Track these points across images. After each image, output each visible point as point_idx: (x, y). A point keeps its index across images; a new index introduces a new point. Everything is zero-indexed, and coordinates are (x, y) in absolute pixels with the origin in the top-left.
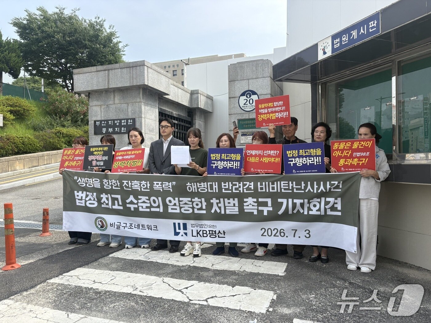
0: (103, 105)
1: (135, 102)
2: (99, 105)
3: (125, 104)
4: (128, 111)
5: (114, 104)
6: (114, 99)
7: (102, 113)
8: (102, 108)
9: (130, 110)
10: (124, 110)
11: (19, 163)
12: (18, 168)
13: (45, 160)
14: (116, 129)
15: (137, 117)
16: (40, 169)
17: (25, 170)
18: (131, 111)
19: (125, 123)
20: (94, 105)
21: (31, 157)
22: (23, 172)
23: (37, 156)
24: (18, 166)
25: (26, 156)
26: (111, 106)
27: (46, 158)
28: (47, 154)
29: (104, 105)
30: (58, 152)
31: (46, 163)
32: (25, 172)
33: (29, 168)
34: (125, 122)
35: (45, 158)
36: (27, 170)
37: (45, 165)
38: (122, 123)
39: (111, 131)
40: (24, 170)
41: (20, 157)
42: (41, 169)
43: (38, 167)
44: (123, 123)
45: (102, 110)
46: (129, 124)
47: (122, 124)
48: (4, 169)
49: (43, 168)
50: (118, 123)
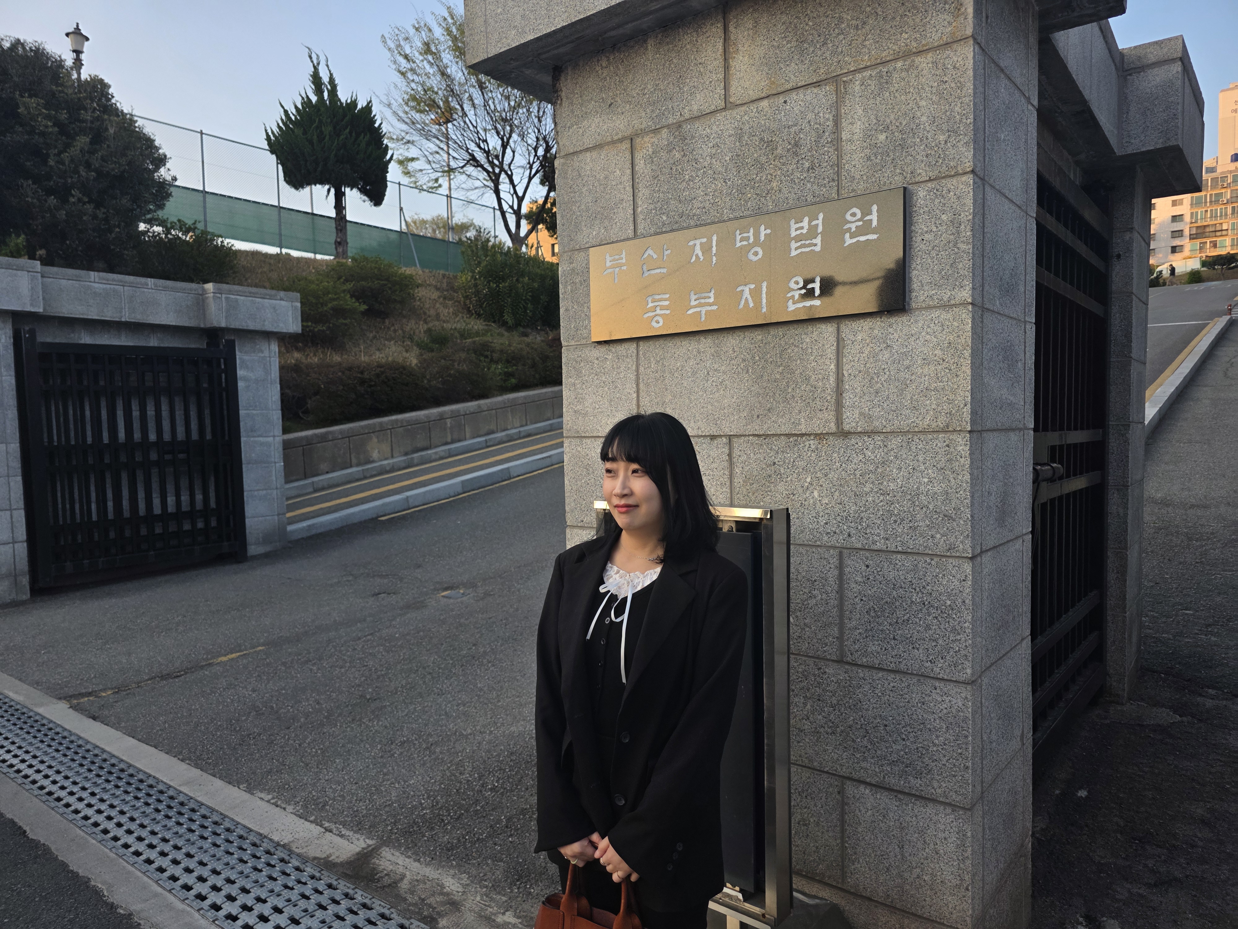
0: (643, 132)
1: (907, 54)
2: (621, 140)
3: (810, 94)
4: (837, 142)
5: (728, 105)
6: (727, 68)
7: (643, 192)
8: (638, 156)
9: (858, 127)
10: (807, 140)
11: (379, 441)
12: (375, 455)
13: (448, 430)
14: (747, 294)
15: (923, 173)
16: (434, 457)
17: (395, 460)
18: (867, 135)
19: (818, 240)
20: (588, 142)
21: (410, 422)
22: (388, 468)
23: (426, 420)
24: (377, 451)
25: (397, 420)
26: (700, 128)
27: (449, 425)
28: (452, 411)
29: (656, 131)
30: (479, 406)
31: (449, 440)
32: (393, 466)
33: (406, 454)
34: (812, 232)
35: (446, 424)
36: (399, 460)
37: (446, 444)
38: (794, 245)
39: (704, 310)
40: (391, 461)
41: (381, 423)
42: (438, 456)
43: (429, 452)
44: (798, 238)
45: (640, 165)
46: (849, 241)
47: (794, 253)
48: (339, 460)
49: (442, 454)
50: (757, 242)
